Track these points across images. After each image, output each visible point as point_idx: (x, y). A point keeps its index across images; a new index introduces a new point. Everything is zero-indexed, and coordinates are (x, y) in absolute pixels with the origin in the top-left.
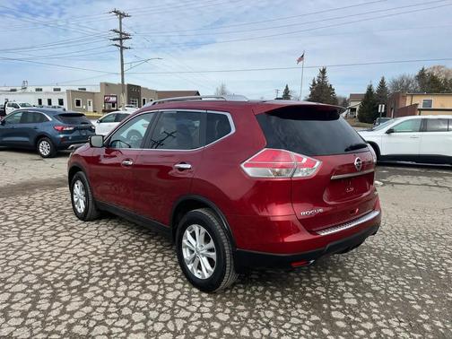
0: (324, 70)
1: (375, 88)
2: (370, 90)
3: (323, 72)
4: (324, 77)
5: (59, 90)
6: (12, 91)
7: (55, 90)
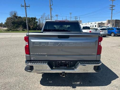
5: (96, 23)
6: (86, 24)
7: (95, 23)
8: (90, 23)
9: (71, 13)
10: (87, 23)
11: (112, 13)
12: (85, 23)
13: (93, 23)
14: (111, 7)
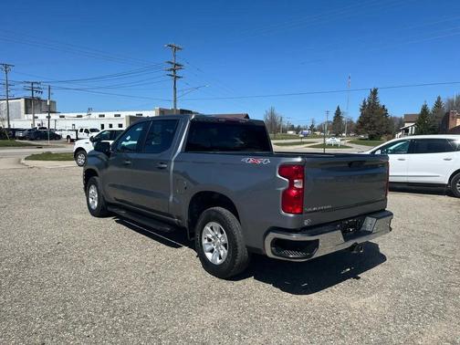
0: (375, 90)
1: (431, 107)
2: (424, 109)
3: (374, 92)
4: (375, 98)
5: (119, 116)
6: (78, 117)
7: (115, 116)
8: (95, 115)
9: (6, 66)
10: (84, 114)
11: (175, 89)
12: (75, 115)
13: (110, 115)
14: (171, 70)
